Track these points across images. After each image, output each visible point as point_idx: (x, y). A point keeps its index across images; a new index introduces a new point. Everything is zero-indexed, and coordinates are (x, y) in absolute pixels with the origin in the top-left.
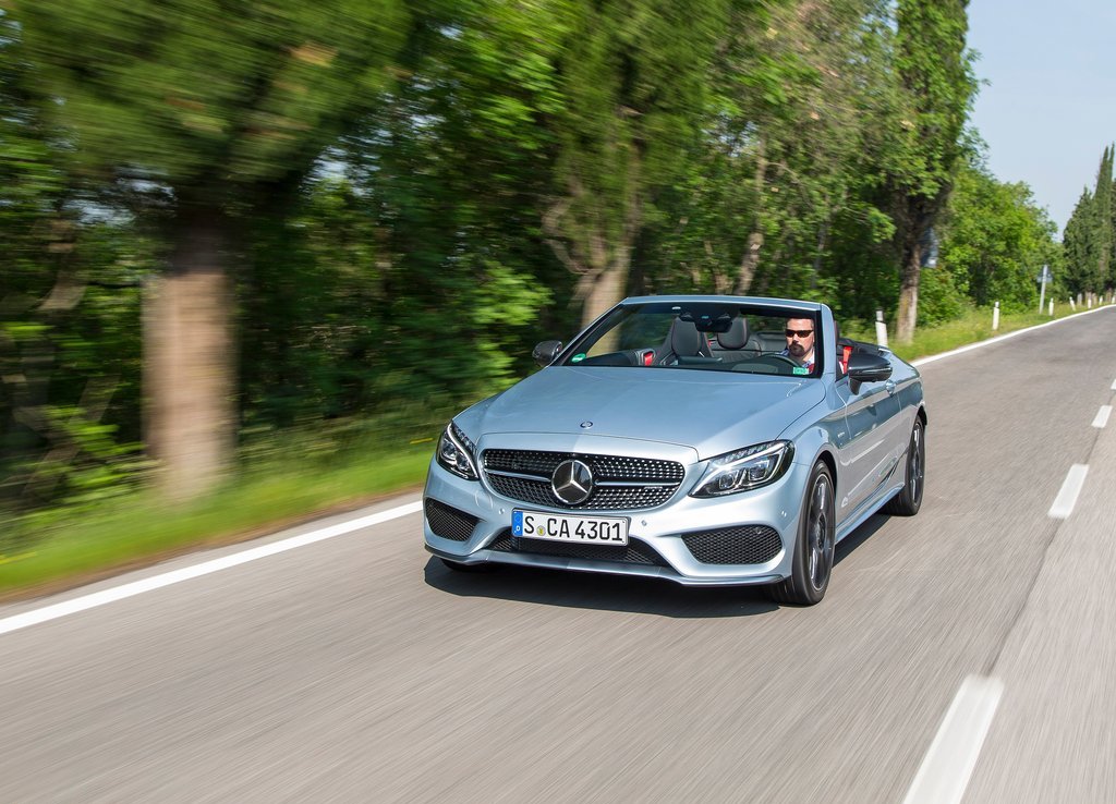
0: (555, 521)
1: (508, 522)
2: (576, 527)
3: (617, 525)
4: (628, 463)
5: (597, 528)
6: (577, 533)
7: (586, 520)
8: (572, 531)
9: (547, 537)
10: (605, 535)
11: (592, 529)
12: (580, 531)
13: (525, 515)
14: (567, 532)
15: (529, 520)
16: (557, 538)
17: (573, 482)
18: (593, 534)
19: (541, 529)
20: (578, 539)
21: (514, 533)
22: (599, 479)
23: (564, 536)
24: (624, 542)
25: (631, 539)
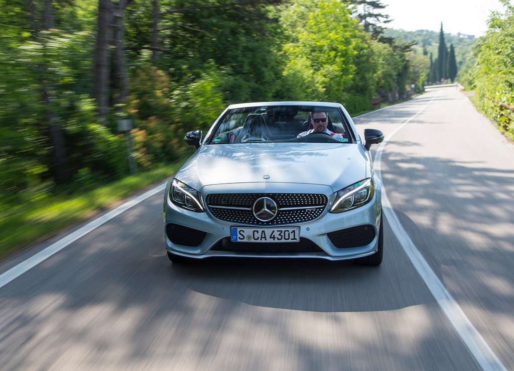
0: (258, 232)
1: (227, 233)
2: (270, 234)
3: (294, 231)
4: (295, 197)
5: (283, 234)
6: (271, 237)
7: (276, 230)
8: (268, 236)
9: (253, 241)
10: (287, 237)
11: (280, 235)
12: (272, 236)
13: (239, 229)
14: (265, 238)
15: (241, 232)
16: (259, 241)
17: (266, 210)
18: (280, 237)
19: (249, 237)
20: (272, 241)
21: (232, 240)
22: (280, 206)
23: (263, 239)
24: (298, 240)
25: (301, 239)
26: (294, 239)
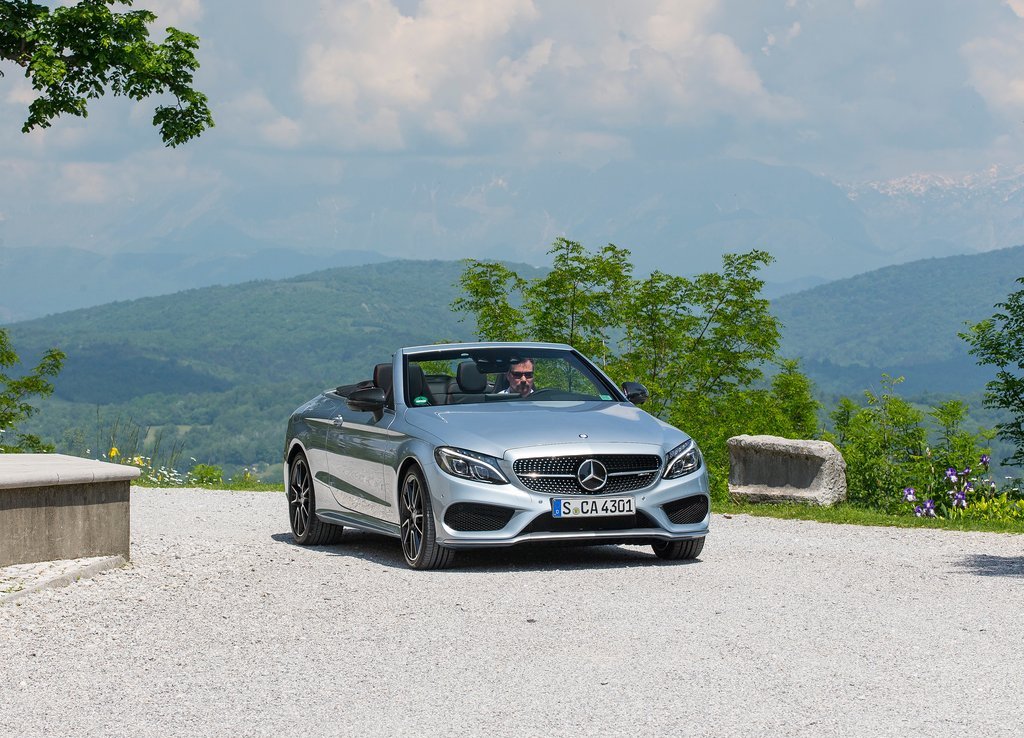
0: (587, 503)
1: (546, 507)
2: (603, 506)
3: (629, 501)
5: (616, 505)
6: (603, 510)
7: (609, 500)
8: (599, 509)
9: (581, 515)
10: (621, 509)
11: (613, 506)
12: (605, 508)
13: (563, 502)
14: (596, 510)
15: (567, 505)
16: (588, 515)
17: (591, 475)
18: (613, 509)
19: (576, 511)
20: (604, 514)
21: (554, 516)
22: (609, 472)
23: (594, 512)
24: (634, 512)
25: (638, 511)
26: (630, 511)
